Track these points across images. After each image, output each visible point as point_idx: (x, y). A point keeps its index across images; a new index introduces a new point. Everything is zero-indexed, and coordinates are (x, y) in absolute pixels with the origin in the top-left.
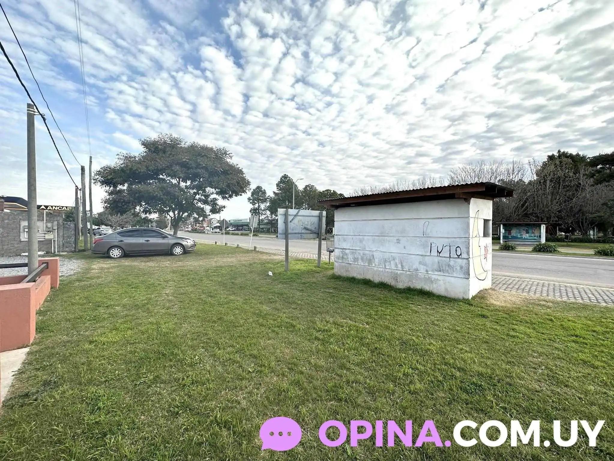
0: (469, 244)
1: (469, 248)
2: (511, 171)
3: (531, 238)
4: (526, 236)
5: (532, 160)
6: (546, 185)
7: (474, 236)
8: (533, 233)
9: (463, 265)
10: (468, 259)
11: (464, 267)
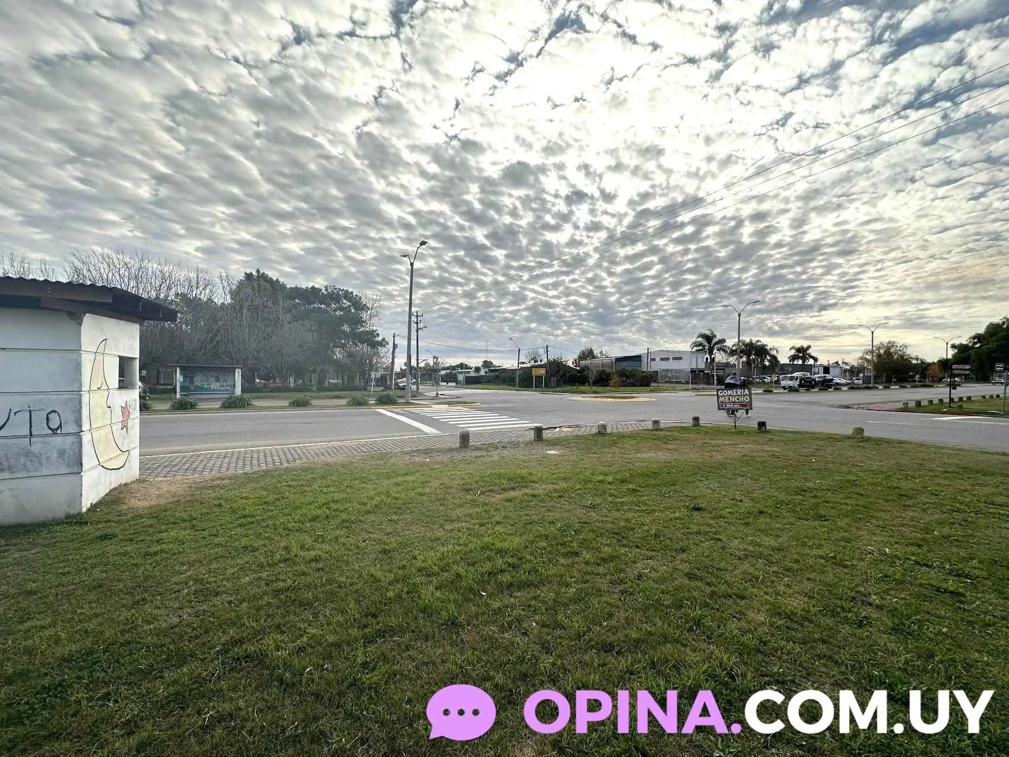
0: (80, 403)
1: (79, 411)
2: (194, 283)
3: (222, 388)
4: (215, 385)
5: (224, 274)
6: (242, 315)
7: (94, 387)
8: (225, 381)
9: (67, 447)
10: (78, 434)
11: (68, 451)
